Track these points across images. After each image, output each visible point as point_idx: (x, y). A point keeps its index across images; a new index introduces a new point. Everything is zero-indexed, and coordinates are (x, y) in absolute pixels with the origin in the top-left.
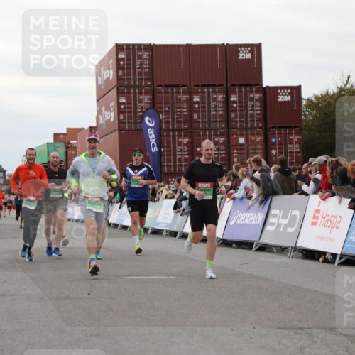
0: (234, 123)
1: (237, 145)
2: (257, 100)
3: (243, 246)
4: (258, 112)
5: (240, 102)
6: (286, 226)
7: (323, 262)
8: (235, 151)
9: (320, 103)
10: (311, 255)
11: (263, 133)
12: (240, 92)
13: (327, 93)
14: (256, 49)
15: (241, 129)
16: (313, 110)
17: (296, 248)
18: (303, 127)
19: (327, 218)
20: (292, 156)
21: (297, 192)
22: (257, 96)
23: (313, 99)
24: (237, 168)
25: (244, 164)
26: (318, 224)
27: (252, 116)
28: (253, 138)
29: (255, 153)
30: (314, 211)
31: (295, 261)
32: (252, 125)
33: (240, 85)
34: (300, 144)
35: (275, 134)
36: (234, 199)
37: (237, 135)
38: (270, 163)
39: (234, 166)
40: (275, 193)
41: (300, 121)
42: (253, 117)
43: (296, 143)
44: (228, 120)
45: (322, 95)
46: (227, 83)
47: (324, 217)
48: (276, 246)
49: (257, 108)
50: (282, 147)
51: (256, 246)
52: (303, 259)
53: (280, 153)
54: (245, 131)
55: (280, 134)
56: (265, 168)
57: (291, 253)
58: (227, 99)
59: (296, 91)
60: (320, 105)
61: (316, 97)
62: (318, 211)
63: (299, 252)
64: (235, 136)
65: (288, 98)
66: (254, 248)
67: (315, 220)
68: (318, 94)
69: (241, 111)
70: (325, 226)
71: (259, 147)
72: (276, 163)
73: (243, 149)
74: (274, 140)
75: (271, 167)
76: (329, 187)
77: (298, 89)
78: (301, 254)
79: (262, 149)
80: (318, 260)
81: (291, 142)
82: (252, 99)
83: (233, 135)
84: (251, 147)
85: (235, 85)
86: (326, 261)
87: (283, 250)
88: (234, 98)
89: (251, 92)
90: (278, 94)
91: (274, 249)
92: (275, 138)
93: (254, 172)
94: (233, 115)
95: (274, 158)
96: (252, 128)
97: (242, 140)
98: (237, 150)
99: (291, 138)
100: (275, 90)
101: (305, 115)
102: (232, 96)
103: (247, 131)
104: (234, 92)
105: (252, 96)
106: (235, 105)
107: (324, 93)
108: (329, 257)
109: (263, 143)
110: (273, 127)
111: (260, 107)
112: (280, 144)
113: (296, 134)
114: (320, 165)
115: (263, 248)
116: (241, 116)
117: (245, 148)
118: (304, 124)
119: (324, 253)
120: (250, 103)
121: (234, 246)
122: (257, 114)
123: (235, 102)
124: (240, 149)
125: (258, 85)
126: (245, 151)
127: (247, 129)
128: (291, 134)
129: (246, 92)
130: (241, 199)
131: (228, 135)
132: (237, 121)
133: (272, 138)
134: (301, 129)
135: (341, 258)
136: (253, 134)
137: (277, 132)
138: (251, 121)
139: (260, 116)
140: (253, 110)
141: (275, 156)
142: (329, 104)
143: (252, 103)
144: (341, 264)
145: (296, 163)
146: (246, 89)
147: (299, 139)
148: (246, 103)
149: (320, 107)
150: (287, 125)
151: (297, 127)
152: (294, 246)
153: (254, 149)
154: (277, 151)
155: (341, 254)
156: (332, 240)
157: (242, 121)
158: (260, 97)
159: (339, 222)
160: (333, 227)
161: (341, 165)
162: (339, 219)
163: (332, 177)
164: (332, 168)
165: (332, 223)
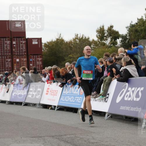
0: (14, 53)
1: (16, 62)
2: (24, 44)
3: (18, 104)
4: (25, 48)
5: (17, 44)
6: (36, 95)
7: (51, 109)
8: (15, 65)
9: (49, 45)
10: (46, 106)
11: (26, 57)
12: (17, 40)
15: (17, 55)
16: (46, 48)
17: (40, 104)
18: (43, 55)
19: (52, 91)
20: (39, 66)
21: (40, 81)
22: (24, 42)
23: (47, 43)
24: (16, 72)
25: (19, 70)
26: (49, 94)
27: (22, 50)
28: (22, 59)
29: (23, 65)
30: (47, 89)
31: (39, 109)
32: (22, 54)
33: (17, 37)
34: (42, 61)
35: (31, 57)
36: (14, 84)
37: (16, 58)
38: (29, 69)
39: (14, 71)
41: (42, 52)
42: (23, 51)
43: (40, 61)
44: (12, 52)
45: (50, 42)
46: (11, 37)
47: (51, 91)
48: (32, 104)
49: (24, 47)
50: (34, 63)
51: (24, 104)
52: (43, 108)
53: (34, 65)
54: (19, 56)
55: (33, 57)
56: (27, 72)
57: (38, 106)
58: (11, 43)
59: (40, 40)
60: (50, 46)
61: (48, 43)
62: (48, 89)
63: (41, 105)
64: (15, 58)
65: (37, 43)
66: (23, 105)
67: (47, 92)
68: (49, 41)
69: (17, 48)
70: (51, 95)
71: (25, 63)
72: (32, 69)
73: (18, 64)
74: (31, 60)
75: (29, 71)
76: (53, 79)
78: (42, 107)
79: (26, 64)
80: (49, 108)
81: (38, 61)
82: (22, 43)
83: (14, 58)
85: (15, 37)
86: (52, 109)
87: (34, 105)
88: (14, 43)
89: (21, 40)
90: (32, 41)
91: (31, 105)
92: (32, 59)
93: (23, 73)
94: (14, 50)
96: (22, 55)
97: (18, 60)
98: (16, 64)
99: (38, 59)
100: (31, 40)
101: (44, 50)
102: (13, 42)
103: (20, 56)
104: (14, 40)
105: (22, 42)
106: (14, 46)
107: (51, 41)
108: (53, 107)
109: (26, 61)
110: (31, 55)
111: (25, 46)
112: (34, 61)
113: (40, 57)
114: (49, 70)
115: (26, 104)
116: (17, 50)
117: (19, 63)
118: (43, 53)
119: (51, 106)
120: (21, 45)
121: (14, 104)
122: (24, 49)
123: (14, 44)
124: (17, 64)
125: (24, 37)
126: (19, 64)
127: (20, 55)
128: (38, 57)
129: (19, 40)
130: (17, 85)
131: (12, 58)
132: (15, 52)
133: (30, 59)
134: (42, 55)
135: (57, 108)
136: (23, 58)
137: (32, 56)
138: (22, 52)
139: (25, 50)
140: (22, 48)
141: (32, 66)
142: (53, 45)
143: (22, 45)
144: (57, 110)
145: (41, 69)
146: (19, 39)
147: (41, 60)
148: (19, 45)
149: (50, 47)
150: (37, 54)
151: (40, 54)
152: (39, 103)
153: (23, 64)
154: (32, 64)
155: (58, 106)
156: (54, 100)
157: (18, 52)
158: (25, 42)
159: (57, 93)
160: (54, 95)
161: (58, 70)
162: (57, 92)
163: (54, 75)
164: (54, 71)
165: (54, 93)
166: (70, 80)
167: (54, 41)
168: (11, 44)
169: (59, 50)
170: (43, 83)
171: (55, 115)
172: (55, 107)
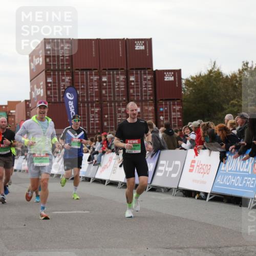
0: (132, 97)
2: (149, 80)
4: (150, 89)
5: (137, 81)
6: (171, 173)
7: (198, 198)
10: (189, 194)
11: (153, 104)
12: (137, 74)
13: (200, 75)
14: (148, 43)
15: (138, 101)
16: (190, 87)
17: (178, 189)
18: (183, 99)
19: (200, 166)
20: (176, 121)
21: (178, 147)
22: (149, 77)
23: (190, 79)
26: (194, 171)
27: (146, 91)
28: (146, 108)
29: (148, 119)
30: (191, 161)
31: (178, 198)
32: (146, 99)
33: (136, 69)
34: (180, 112)
35: (162, 105)
38: (158, 126)
40: (162, 148)
41: (181, 94)
42: (147, 93)
43: (178, 111)
44: (128, 94)
45: (196, 76)
46: (127, 67)
47: (198, 166)
48: (163, 188)
49: (149, 86)
50: (167, 114)
51: (149, 187)
52: (184, 197)
53: (166, 119)
54: (140, 102)
55: (166, 105)
56: (155, 130)
57: (174, 192)
58: (127, 79)
59: (177, 73)
60: (195, 83)
61: (192, 78)
62: (194, 161)
63: (181, 191)
65: (172, 79)
66: (147, 189)
67: (192, 168)
68: (194, 75)
69: (137, 88)
70: (199, 173)
71: (151, 114)
73: (139, 116)
74: (161, 109)
75: (159, 129)
77: (179, 71)
78: (181, 193)
79: (153, 116)
80: (194, 197)
81: (174, 110)
82: (145, 79)
84: (145, 114)
85: (133, 69)
86: (200, 198)
87: (168, 190)
88: (132, 78)
89: (145, 74)
90: (165, 75)
91: (162, 189)
92: (162, 108)
94: (131, 91)
95: (162, 123)
96: (146, 101)
99: (174, 107)
100: (162, 73)
101: (184, 91)
103: (142, 103)
104: (132, 74)
105: (145, 77)
106: (133, 84)
107: (198, 75)
108: (202, 195)
109: (154, 111)
110: (161, 100)
111: (151, 85)
112: (166, 112)
113: (178, 105)
114: (195, 128)
115: (154, 189)
116: (137, 92)
117: (141, 115)
118: (183, 97)
119: (199, 192)
120: (144, 82)
123: (133, 81)
125: (149, 69)
126: (141, 117)
127: (142, 101)
128: (174, 105)
129: (141, 74)
132: (134, 96)
133: (160, 108)
134: (182, 101)
135: (210, 196)
136: (147, 105)
137: (164, 103)
138: (145, 95)
139: (151, 92)
140: (146, 87)
141: (163, 121)
142: (202, 83)
143: (146, 82)
144: (211, 200)
145: (178, 126)
146: (141, 72)
147: (180, 109)
148: (141, 82)
149: (195, 85)
150: (171, 98)
151: (179, 100)
152: (176, 187)
153: (147, 116)
154: (164, 117)
155: (211, 193)
156: (204, 183)
157: (139, 95)
158: (151, 78)
159: (209, 169)
160: (205, 173)
161: (211, 128)
162: (209, 167)
163: (204, 136)
164: (204, 130)
165: (204, 170)
166: (233, 146)
167: (203, 74)
168: (127, 81)
169: (213, 91)
170: (183, 150)
171: (206, 209)
172: (206, 194)
